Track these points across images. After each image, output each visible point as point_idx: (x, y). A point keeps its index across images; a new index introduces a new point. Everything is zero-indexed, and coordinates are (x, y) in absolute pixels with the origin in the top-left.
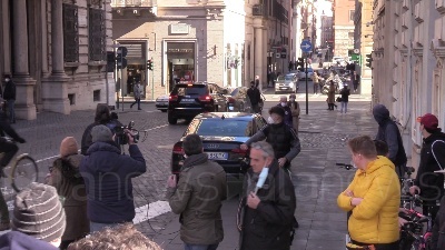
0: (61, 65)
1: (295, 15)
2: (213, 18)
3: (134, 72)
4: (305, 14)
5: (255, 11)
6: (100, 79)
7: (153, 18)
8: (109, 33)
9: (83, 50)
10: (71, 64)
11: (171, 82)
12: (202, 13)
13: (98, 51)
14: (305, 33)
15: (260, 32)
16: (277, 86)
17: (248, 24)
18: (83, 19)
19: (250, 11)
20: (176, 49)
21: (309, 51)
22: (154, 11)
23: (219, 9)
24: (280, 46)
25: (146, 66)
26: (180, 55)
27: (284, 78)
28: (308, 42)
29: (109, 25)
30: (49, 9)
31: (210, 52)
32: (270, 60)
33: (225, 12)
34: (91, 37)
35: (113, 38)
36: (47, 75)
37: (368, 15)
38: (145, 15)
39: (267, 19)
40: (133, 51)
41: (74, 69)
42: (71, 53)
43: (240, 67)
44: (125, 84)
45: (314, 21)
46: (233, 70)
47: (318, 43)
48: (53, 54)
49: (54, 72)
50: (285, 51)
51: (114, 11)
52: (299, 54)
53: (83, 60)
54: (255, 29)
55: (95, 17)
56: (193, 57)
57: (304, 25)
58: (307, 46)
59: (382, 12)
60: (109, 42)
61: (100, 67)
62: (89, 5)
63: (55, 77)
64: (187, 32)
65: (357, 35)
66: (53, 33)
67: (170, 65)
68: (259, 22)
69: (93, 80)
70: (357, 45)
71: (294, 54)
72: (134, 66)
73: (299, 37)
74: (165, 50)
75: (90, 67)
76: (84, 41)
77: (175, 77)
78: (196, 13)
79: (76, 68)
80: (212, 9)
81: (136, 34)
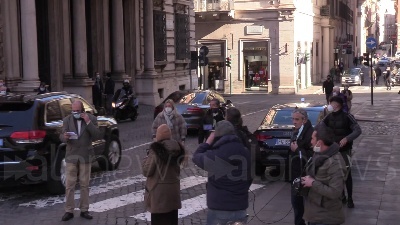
0: (152, 63)
1: (360, 14)
2: (284, 19)
3: (214, 69)
4: (369, 15)
5: (323, 12)
6: (185, 76)
7: (231, 21)
8: (192, 35)
9: (170, 50)
10: (161, 63)
11: (247, 76)
12: (274, 15)
13: (183, 51)
14: (369, 30)
15: (327, 31)
16: (344, 79)
17: (315, 24)
18: (170, 24)
19: (318, 12)
20: (251, 48)
21: (372, 46)
22: (231, 14)
23: (290, 11)
24: (345, 43)
25: (224, 63)
26: (254, 53)
27: (350, 73)
29: (193, 27)
30: (142, 15)
31: (282, 50)
32: (336, 56)
33: (295, 14)
34: (177, 39)
35: (196, 40)
36: (141, 72)
38: (223, 18)
39: (334, 18)
40: (214, 50)
41: (163, 66)
42: (160, 53)
43: (309, 63)
44: (207, 79)
45: (378, 19)
46: (303, 66)
47: (381, 39)
48: (145, 54)
49: (146, 70)
50: (350, 47)
51: (197, 15)
52: (363, 50)
53: (171, 58)
54: (323, 28)
56: (267, 54)
57: (368, 23)
58: (372, 42)
60: (193, 42)
61: (185, 65)
62: (175, 11)
63: (146, 75)
64: (262, 32)
66: (145, 36)
67: (246, 62)
68: (326, 21)
69: (179, 76)
71: (359, 50)
72: (214, 64)
73: (363, 34)
74: (242, 48)
75: (177, 65)
76: (171, 42)
77: (250, 72)
78: (269, 15)
79: (164, 66)
80: (283, 11)
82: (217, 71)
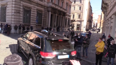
0: (65, 26)
4: (94, 22)
5: (88, 21)
7: (75, 21)
12: (81, 21)
13: (69, 24)
18: (67, 21)
22: (76, 20)
23: (83, 21)
24: (90, 26)
25: (74, 27)
26: (78, 26)
28: (94, 25)
29: (70, 22)
31: (82, 26)
32: (89, 27)
33: (84, 21)
37: (102, 23)
38: (74, 21)
40: (73, 25)
41: (66, 26)
42: (66, 24)
43: (85, 28)
44: (71, 28)
47: (95, 26)
48: (64, 24)
52: (93, 27)
53: (67, 25)
55: (69, 20)
56: (80, 26)
59: (104, 22)
61: (69, 26)
63: (64, 27)
64: (79, 23)
65: (100, 25)
66: (64, 22)
68: (88, 23)
70: (100, 26)
81: (74, 23)
82: (73, 27)
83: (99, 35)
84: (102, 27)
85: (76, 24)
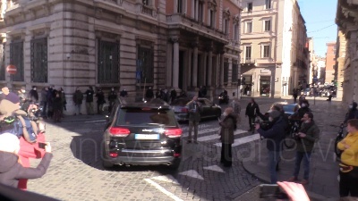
0: (223, 83)
2: (278, 67)
4: (314, 67)
5: (295, 65)
6: (235, 89)
7: (255, 67)
8: (239, 72)
9: (230, 78)
10: (226, 83)
11: (261, 90)
12: (274, 66)
13: (235, 78)
17: (291, 69)
18: (230, 67)
19: (292, 65)
20: (263, 79)
21: (315, 81)
22: (256, 65)
23: (280, 64)
24: (304, 78)
25: (251, 84)
26: (264, 81)
27: (305, 91)
28: (315, 76)
29: (239, 69)
31: (276, 80)
32: (299, 83)
33: (282, 65)
34: (233, 74)
36: (218, 86)
37: (341, 67)
38: (252, 66)
39: (299, 68)
40: (247, 79)
41: (226, 85)
42: (226, 80)
43: (287, 86)
46: (285, 87)
47: (318, 77)
48: (220, 80)
49: (220, 85)
50: (305, 80)
51: (241, 65)
52: (311, 81)
53: (230, 81)
54: (294, 71)
55: (235, 66)
56: (269, 81)
57: (313, 70)
59: (349, 66)
60: (239, 75)
61: (235, 84)
62: (233, 62)
63: (220, 87)
64: (268, 72)
65: (336, 74)
66: (220, 72)
67: (261, 84)
68: (296, 69)
69: (233, 89)
70: (336, 78)
71: (309, 81)
73: (311, 78)
74: (259, 78)
75: (232, 84)
76: (230, 72)
78: (271, 65)
80: (277, 64)
81: (250, 72)
82: (248, 87)
83: (335, 107)
84: (341, 79)
85: (256, 75)
